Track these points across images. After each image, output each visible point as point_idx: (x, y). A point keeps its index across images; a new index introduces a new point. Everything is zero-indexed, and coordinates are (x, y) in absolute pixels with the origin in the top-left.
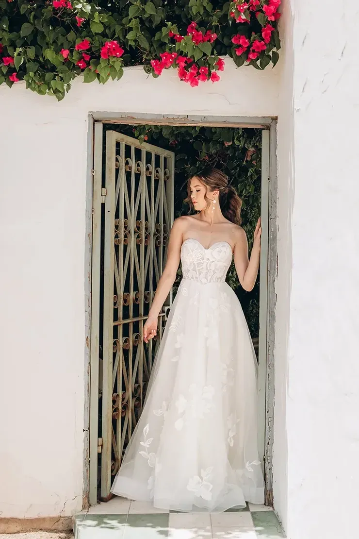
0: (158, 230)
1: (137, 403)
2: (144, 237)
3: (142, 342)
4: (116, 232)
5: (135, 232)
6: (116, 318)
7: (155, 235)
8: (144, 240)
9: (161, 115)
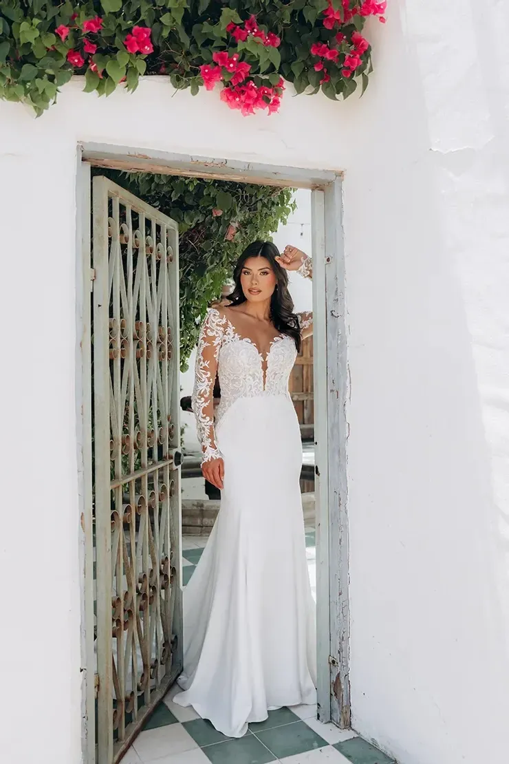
0: (161, 338)
1: (142, 603)
2: (145, 347)
3: (147, 508)
4: (110, 338)
5: (134, 339)
6: (113, 476)
7: (158, 342)
8: (146, 351)
9: (188, 155)
